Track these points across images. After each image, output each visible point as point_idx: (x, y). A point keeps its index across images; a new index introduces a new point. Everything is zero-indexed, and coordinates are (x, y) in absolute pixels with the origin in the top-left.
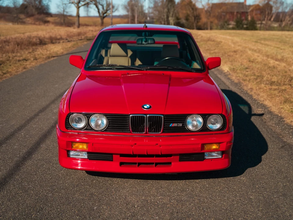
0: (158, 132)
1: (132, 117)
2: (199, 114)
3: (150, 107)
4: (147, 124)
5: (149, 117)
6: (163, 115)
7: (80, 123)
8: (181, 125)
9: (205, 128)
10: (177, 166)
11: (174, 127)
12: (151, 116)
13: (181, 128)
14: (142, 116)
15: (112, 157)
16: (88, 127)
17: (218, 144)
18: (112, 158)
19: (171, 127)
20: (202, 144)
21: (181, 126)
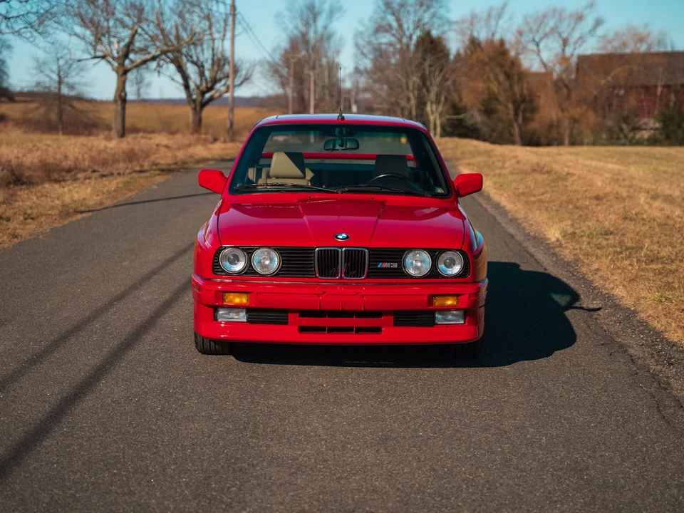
0: (360, 277)
1: (318, 251)
2: (424, 249)
3: (348, 237)
4: (342, 266)
5: (345, 251)
6: (367, 248)
7: (236, 264)
8: (395, 265)
9: (434, 273)
10: (391, 334)
11: (385, 268)
12: (349, 250)
13: (397, 271)
14: (334, 250)
15: (287, 316)
16: (249, 269)
17: (456, 298)
18: (287, 319)
19: (380, 268)
20: (429, 295)
21: (396, 267)
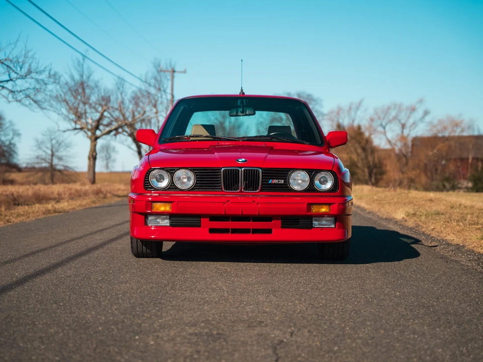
0: (256, 190)
1: (224, 171)
2: (304, 170)
3: (246, 161)
4: (242, 184)
5: (244, 170)
6: (261, 168)
7: (162, 182)
8: (282, 182)
9: (311, 188)
11: (275, 184)
12: (247, 170)
13: (283, 186)
14: (236, 170)
15: (200, 221)
16: (172, 186)
17: (328, 206)
18: (200, 223)
19: (271, 184)
20: (308, 204)
21: (283, 182)
